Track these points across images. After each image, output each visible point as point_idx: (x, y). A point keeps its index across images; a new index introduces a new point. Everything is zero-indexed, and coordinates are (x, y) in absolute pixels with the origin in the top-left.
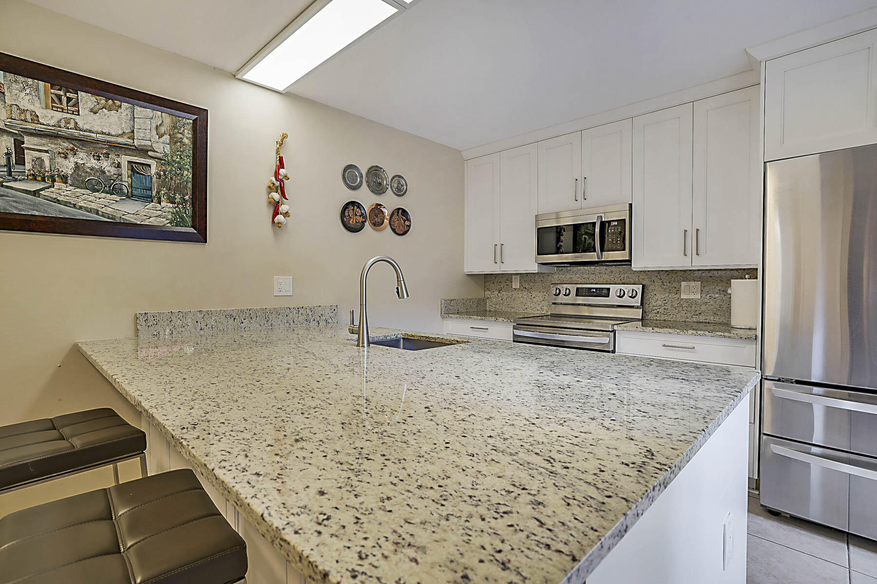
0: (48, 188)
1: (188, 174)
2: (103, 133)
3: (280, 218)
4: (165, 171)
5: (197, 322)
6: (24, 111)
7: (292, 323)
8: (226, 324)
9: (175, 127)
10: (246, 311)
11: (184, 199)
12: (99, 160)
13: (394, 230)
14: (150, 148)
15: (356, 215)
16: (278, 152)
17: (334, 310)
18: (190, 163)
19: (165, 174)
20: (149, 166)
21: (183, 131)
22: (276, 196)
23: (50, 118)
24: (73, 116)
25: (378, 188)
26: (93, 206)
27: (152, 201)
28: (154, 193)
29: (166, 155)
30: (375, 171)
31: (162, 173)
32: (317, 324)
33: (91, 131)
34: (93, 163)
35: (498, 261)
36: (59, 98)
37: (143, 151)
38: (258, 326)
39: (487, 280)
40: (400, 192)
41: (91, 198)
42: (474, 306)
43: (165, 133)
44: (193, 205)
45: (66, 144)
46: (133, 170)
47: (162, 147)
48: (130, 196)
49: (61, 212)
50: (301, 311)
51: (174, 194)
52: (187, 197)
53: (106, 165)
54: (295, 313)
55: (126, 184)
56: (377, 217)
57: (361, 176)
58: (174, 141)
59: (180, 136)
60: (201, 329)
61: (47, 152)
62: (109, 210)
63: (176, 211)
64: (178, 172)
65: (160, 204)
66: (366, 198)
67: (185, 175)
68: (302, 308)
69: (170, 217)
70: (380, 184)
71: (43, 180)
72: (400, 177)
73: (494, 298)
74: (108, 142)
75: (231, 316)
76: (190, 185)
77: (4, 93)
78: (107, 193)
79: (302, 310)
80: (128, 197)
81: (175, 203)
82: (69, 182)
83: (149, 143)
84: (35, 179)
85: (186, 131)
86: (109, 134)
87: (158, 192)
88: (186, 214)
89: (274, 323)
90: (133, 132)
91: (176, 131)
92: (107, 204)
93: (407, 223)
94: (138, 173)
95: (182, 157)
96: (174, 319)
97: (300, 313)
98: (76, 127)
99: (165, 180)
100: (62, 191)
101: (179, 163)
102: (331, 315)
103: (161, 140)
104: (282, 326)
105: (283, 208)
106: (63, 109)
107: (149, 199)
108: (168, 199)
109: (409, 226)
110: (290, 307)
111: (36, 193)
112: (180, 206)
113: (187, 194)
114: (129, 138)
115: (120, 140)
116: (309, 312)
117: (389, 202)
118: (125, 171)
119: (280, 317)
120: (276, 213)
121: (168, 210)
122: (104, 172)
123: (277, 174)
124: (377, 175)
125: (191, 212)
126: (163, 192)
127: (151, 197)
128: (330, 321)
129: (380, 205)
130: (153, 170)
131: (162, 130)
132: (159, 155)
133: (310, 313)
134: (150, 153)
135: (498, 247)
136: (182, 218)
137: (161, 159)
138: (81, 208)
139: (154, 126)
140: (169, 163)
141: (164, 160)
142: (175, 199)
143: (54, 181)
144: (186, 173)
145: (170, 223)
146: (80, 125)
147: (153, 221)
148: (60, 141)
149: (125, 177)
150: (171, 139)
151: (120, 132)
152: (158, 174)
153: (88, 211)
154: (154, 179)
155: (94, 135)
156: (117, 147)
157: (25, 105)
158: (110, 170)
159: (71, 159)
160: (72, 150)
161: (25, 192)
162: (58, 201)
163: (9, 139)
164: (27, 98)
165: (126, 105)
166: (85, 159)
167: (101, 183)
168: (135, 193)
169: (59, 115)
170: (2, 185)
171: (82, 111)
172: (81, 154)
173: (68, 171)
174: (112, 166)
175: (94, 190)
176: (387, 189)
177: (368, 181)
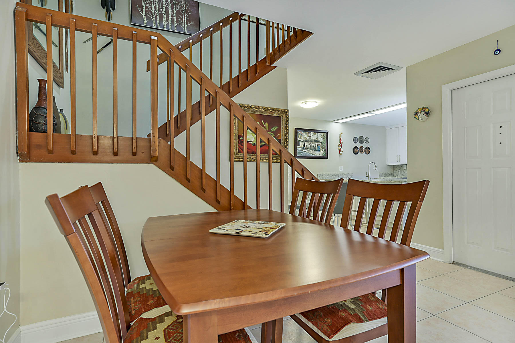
2: (314, 139)
3: (341, 152)
5: (326, 176)
6: (305, 138)
8: (331, 177)
11: (325, 150)
13: (366, 153)
15: (357, 150)
16: (340, 137)
17: (352, 175)
19: (322, 146)
21: (325, 136)
22: (340, 147)
23: (308, 138)
25: (361, 142)
26: (312, 153)
30: (361, 137)
32: (348, 178)
34: (312, 145)
35: (398, 161)
36: (309, 134)
37: (319, 141)
39: (394, 167)
40: (367, 142)
42: (390, 175)
47: (321, 140)
49: (309, 155)
51: (323, 149)
56: (361, 150)
57: (357, 140)
58: (323, 138)
60: (327, 178)
61: (308, 144)
62: (314, 154)
65: (321, 151)
66: (359, 145)
69: (322, 154)
70: (362, 141)
72: (368, 138)
73: (397, 172)
75: (332, 175)
76: (326, 147)
77: (303, 135)
82: (310, 149)
84: (306, 149)
90: (318, 138)
93: (369, 151)
94: (318, 146)
95: (325, 141)
98: (311, 139)
100: (309, 151)
101: (324, 143)
105: (342, 150)
107: (319, 151)
109: (370, 152)
110: (343, 173)
111: (306, 152)
112: (324, 152)
115: (316, 140)
116: (346, 175)
117: (365, 145)
118: (316, 146)
119: (341, 176)
120: (340, 152)
123: (340, 142)
124: (361, 139)
126: (321, 149)
129: (363, 147)
130: (320, 145)
131: (322, 136)
135: (398, 157)
136: (324, 154)
139: (320, 136)
140: (322, 143)
143: (308, 149)
144: (325, 145)
146: (312, 138)
147: (320, 155)
149: (316, 147)
151: (316, 138)
154: (320, 147)
156: (316, 141)
157: (305, 137)
158: (315, 146)
159: (310, 145)
160: (310, 143)
161: (305, 151)
162: (308, 153)
163: (304, 143)
164: (306, 135)
165: (317, 133)
166: (312, 144)
167: (313, 149)
168: (318, 150)
169: (309, 137)
170: (302, 151)
171: (312, 136)
172: (311, 144)
173: (309, 147)
174: (315, 145)
175: (313, 150)
176: (364, 142)
177: (359, 140)
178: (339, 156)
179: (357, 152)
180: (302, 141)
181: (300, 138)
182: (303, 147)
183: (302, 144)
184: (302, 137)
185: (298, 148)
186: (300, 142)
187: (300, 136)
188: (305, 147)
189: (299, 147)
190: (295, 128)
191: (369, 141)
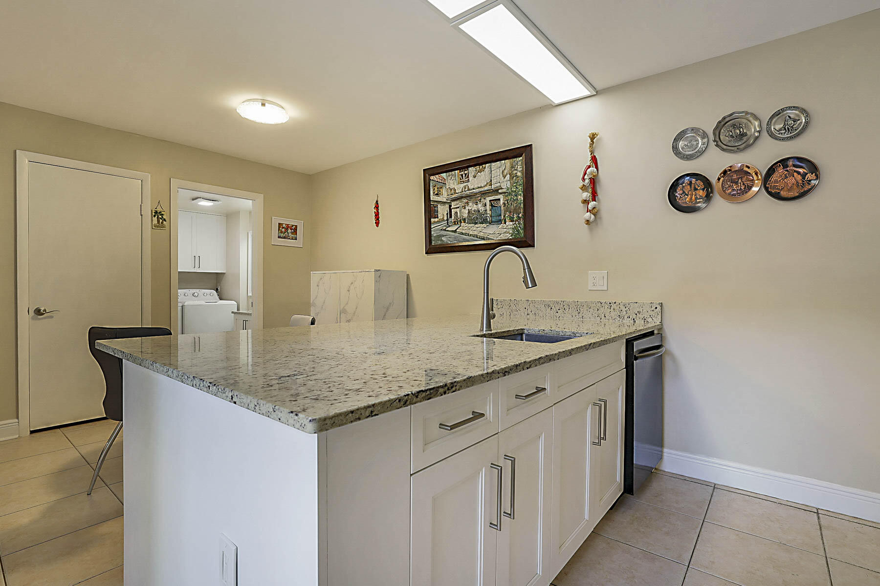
0: (459, 227)
1: (521, 198)
2: (479, 188)
4: (507, 200)
5: (525, 308)
6: (451, 190)
7: (603, 318)
8: (545, 312)
9: (512, 167)
10: (560, 302)
11: (519, 217)
12: (477, 205)
13: (775, 195)
14: (500, 187)
15: (696, 189)
17: (656, 308)
18: (521, 189)
19: (507, 202)
20: (499, 200)
21: (517, 167)
22: (585, 195)
23: (459, 188)
24: (467, 184)
25: (738, 143)
26: (475, 233)
27: (502, 223)
28: (502, 217)
29: (508, 189)
30: (732, 121)
32: (632, 321)
33: (474, 189)
34: (475, 207)
36: (462, 175)
37: (496, 191)
38: (570, 316)
41: (475, 228)
43: (507, 174)
44: (524, 220)
45: (465, 201)
46: (492, 205)
47: (505, 184)
49: (464, 239)
50: (614, 306)
51: (514, 214)
52: (520, 215)
53: (480, 207)
54: (606, 308)
55: (489, 215)
56: (736, 183)
57: (706, 137)
58: (512, 177)
59: (515, 172)
60: (528, 314)
61: (458, 207)
62: (481, 234)
63: (515, 227)
64: (515, 198)
65: (505, 223)
66: (713, 164)
67: (519, 199)
68: (615, 303)
69: (511, 232)
71: (458, 223)
74: (481, 192)
75: (549, 306)
76: (522, 205)
77: (446, 184)
78: (481, 223)
80: (490, 224)
81: (514, 221)
82: (466, 222)
83: (499, 184)
84: (455, 224)
85: (519, 167)
86: (481, 187)
87: (504, 216)
88: (520, 227)
89: (585, 316)
90: (491, 181)
91: (513, 169)
92: (481, 230)
93: (809, 176)
94: (495, 206)
95: (517, 186)
96: (512, 304)
97: (612, 308)
98: (469, 190)
99: (508, 206)
100: (465, 227)
101: (515, 192)
102: (652, 313)
103: (505, 179)
104: (593, 319)
106: (463, 181)
107: (499, 222)
108: (509, 219)
109: (815, 181)
110: (602, 301)
111: (455, 231)
112: (517, 222)
113: (521, 213)
114: (489, 185)
115: (486, 188)
118: (488, 207)
119: (591, 310)
121: (510, 227)
122: (479, 211)
124: (736, 126)
125: (523, 225)
126: (507, 215)
127: (500, 221)
128: (650, 320)
130: (502, 202)
131: (506, 172)
132: (504, 190)
133: (624, 309)
134: (500, 191)
136: (518, 231)
137: (505, 193)
138: (471, 235)
139: (501, 171)
140: (510, 194)
141: (507, 193)
142: (514, 218)
143: (461, 223)
144: (519, 197)
145: (511, 236)
146: (471, 187)
147: (503, 236)
148: (463, 200)
149: (489, 212)
150: (510, 176)
151: (486, 183)
152: (504, 204)
153: (473, 237)
154: (502, 207)
156: (484, 194)
157: (452, 186)
158: (482, 209)
159: (467, 208)
160: (467, 203)
161: (452, 231)
162: (462, 234)
163: (447, 206)
164: (453, 183)
165: (487, 165)
166: (472, 207)
167: (477, 219)
168: (493, 220)
169: (462, 185)
170: (445, 230)
171: (471, 178)
172: (470, 204)
173: (466, 215)
174: (483, 206)
175: (476, 223)
176: (757, 138)
177: (718, 139)
178: (591, 230)
179: (696, 199)
180: (445, 203)
181: (437, 194)
182: (447, 220)
183: (442, 211)
184: (444, 191)
185: (435, 222)
186: (439, 206)
187: (436, 189)
188: (451, 217)
189: (436, 220)
190: (424, 170)
191: (804, 121)
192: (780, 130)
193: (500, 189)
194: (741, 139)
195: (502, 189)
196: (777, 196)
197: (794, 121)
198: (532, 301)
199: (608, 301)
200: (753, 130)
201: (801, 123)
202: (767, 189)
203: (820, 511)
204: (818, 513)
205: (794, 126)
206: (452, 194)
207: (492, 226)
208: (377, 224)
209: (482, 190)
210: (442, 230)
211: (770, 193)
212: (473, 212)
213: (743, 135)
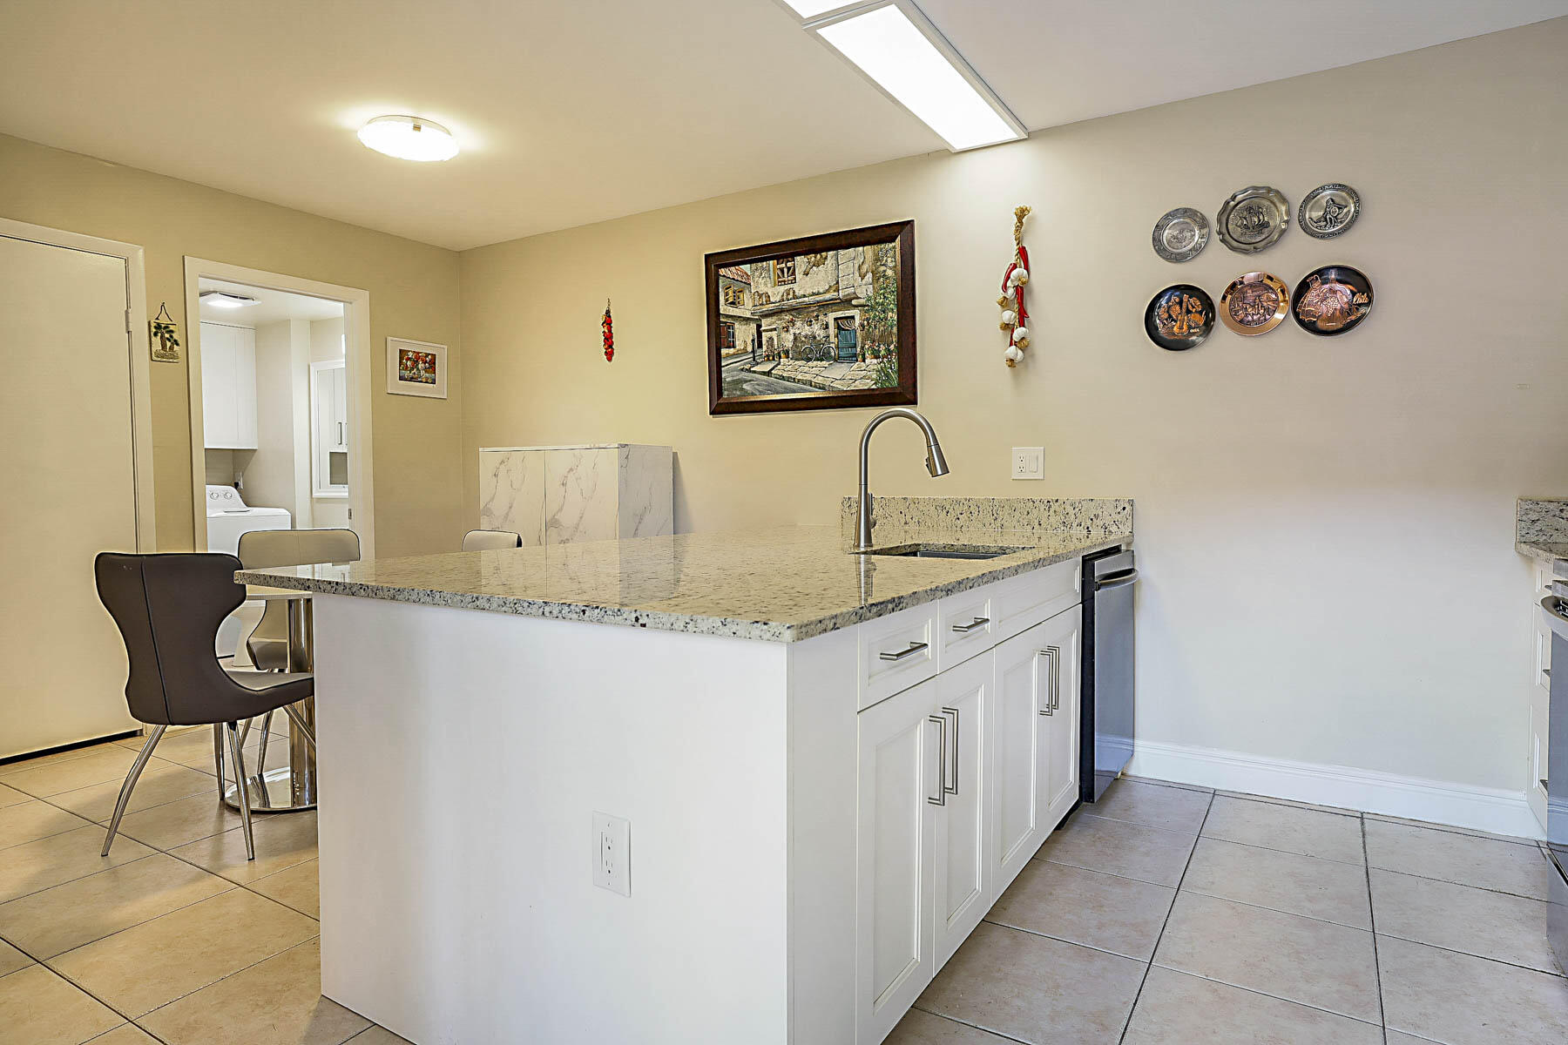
0: (776, 366)
1: (893, 316)
2: (814, 294)
4: (868, 320)
5: (901, 513)
6: (760, 296)
7: (1037, 526)
8: (935, 517)
9: (877, 260)
10: (963, 501)
11: (889, 350)
12: (811, 325)
13: (1309, 327)
14: (854, 296)
15: (1188, 312)
17: (1124, 509)
18: (894, 300)
19: (868, 323)
20: (853, 317)
21: (886, 261)
23: (776, 293)
24: (791, 286)
25: (1255, 239)
26: (808, 377)
27: (857, 361)
28: (859, 349)
29: (869, 299)
30: (1250, 200)
31: (866, 322)
32: (1085, 531)
33: (805, 296)
34: (807, 330)
36: (782, 270)
37: (847, 303)
38: (980, 526)
40: (1331, 226)
41: (806, 369)
43: (867, 272)
44: (899, 354)
45: (788, 317)
46: (839, 328)
47: (865, 290)
48: (838, 359)
50: (1055, 506)
51: (879, 346)
52: (892, 347)
53: (816, 328)
54: (1042, 509)
55: (833, 346)
56: (1251, 303)
57: (1206, 226)
58: (877, 277)
59: (883, 268)
60: (906, 523)
61: (775, 329)
62: (819, 380)
63: (881, 367)
64: (882, 317)
65: (864, 361)
66: (1218, 269)
67: (889, 318)
68: (1057, 501)
69: (874, 376)
70: (1262, 226)
71: (774, 359)
74: (818, 302)
75: (943, 508)
76: (895, 330)
77: (750, 284)
78: (818, 360)
79: (1057, 504)
80: (835, 361)
81: (879, 358)
82: (790, 356)
83: (852, 290)
84: (768, 359)
85: (889, 260)
86: (819, 294)
87: (862, 348)
88: (891, 369)
89: (1006, 524)
90: (838, 283)
91: (879, 264)
92: (818, 373)
93: (1358, 298)
94: (844, 330)
95: (886, 295)
97: (1052, 510)
98: (795, 297)
99: (868, 330)
100: (787, 366)
101: (882, 304)
102: (1117, 517)
103: (864, 281)
104: (1019, 529)
106: (784, 281)
107: (853, 358)
108: (872, 354)
110: (1034, 498)
111: (769, 373)
112: (885, 360)
113: (892, 343)
114: (835, 291)
115: (827, 296)
116: (1069, 509)
117: (1294, 260)
118: (832, 330)
119: (1017, 513)
121: (872, 367)
122: (815, 338)
124: (1252, 210)
125: (896, 365)
126: (867, 346)
127: (855, 355)
128: (1114, 529)
130: (857, 321)
131: (864, 268)
132: (862, 301)
133: (1072, 512)
134: (854, 302)
136: (887, 375)
137: (864, 306)
138: (799, 380)
139: (857, 266)
140: (872, 308)
141: (868, 305)
142: (880, 352)
143: (780, 358)
144: (890, 314)
145: (875, 384)
146: (797, 292)
147: (860, 385)
148: (783, 316)
149: (832, 339)
150: (873, 276)
151: (827, 287)
152: (862, 325)
153: (804, 384)
154: (858, 333)
155: (806, 299)
156: (825, 306)
157: (762, 289)
158: (820, 333)
159: (792, 331)
160: (792, 321)
161: (764, 373)
162: (783, 378)
163: (753, 326)
164: (764, 282)
165: (831, 253)
166: (801, 328)
167: (813, 351)
168: (842, 354)
169: (782, 289)
170: (749, 371)
171: (799, 276)
172: (798, 324)
173: (789, 345)
174: (822, 329)
175: (809, 360)
176: (1284, 231)
177: (1224, 230)
178: (1016, 376)
179: (1190, 327)
180: (747, 320)
181: (733, 303)
182: (753, 352)
183: (743, 335)
184: (747, 298)
185: (728, 356)
186: (737, 325)
187: (731, 293)
188: (760, 346)
189: (732, 351)
190: (707, 257)
191: (1353, 210)
192: (1319, 221)
193: (854, 298)
194: (1260, 233)
195: (858, 298)
196: (1311, 327)
197: (1339, 208)
198: (913, 499)
199: (1045, 499)
200: (1278, 219)
201: (1349, 211)
202: (1296, 315)
203: (1365, 816)
204: (1362, 818)
205: (1340, 216)
206: (762, 304)
207: (838, 365)
208: (609, 355)
209: (821, 298)
210: (742, 370)
211: (1301, 323)
212: (803, 339)
213: (1264, 225)
